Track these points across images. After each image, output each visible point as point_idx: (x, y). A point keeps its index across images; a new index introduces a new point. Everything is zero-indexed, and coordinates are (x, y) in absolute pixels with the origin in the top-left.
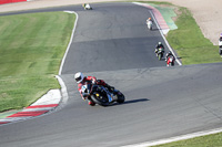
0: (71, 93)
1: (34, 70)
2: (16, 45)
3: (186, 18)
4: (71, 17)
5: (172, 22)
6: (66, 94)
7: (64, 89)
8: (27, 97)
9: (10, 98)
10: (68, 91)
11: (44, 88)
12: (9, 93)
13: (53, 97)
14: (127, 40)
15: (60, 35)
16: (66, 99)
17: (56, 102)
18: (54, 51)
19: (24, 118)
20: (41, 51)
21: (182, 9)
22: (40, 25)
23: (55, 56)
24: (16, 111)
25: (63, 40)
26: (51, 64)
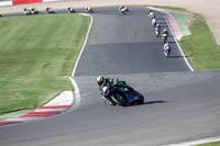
0: (84, 95)
1: (47, 71)
2: (30, 45)
3: (199, 24)
4: (86, 20)
5: (185, 27)
6: (78, 96)
7: (77, 91)
8: (40, 97)
9: (23, 98)
10: (81, 93)
11: (57, 89)
12: (23, 93)
13: (65, 98)
14: (141, 44)
15: (74, 38)
16: (78, 101)
17: (69, 103)
18: (68, 53)
19: (36, 118)
20: (55, 52)
21: (196, 15)
22: (55, 27)
23: (69, 58)
24: (28, 111)
25: (77, 42)
26: (65, 66)
